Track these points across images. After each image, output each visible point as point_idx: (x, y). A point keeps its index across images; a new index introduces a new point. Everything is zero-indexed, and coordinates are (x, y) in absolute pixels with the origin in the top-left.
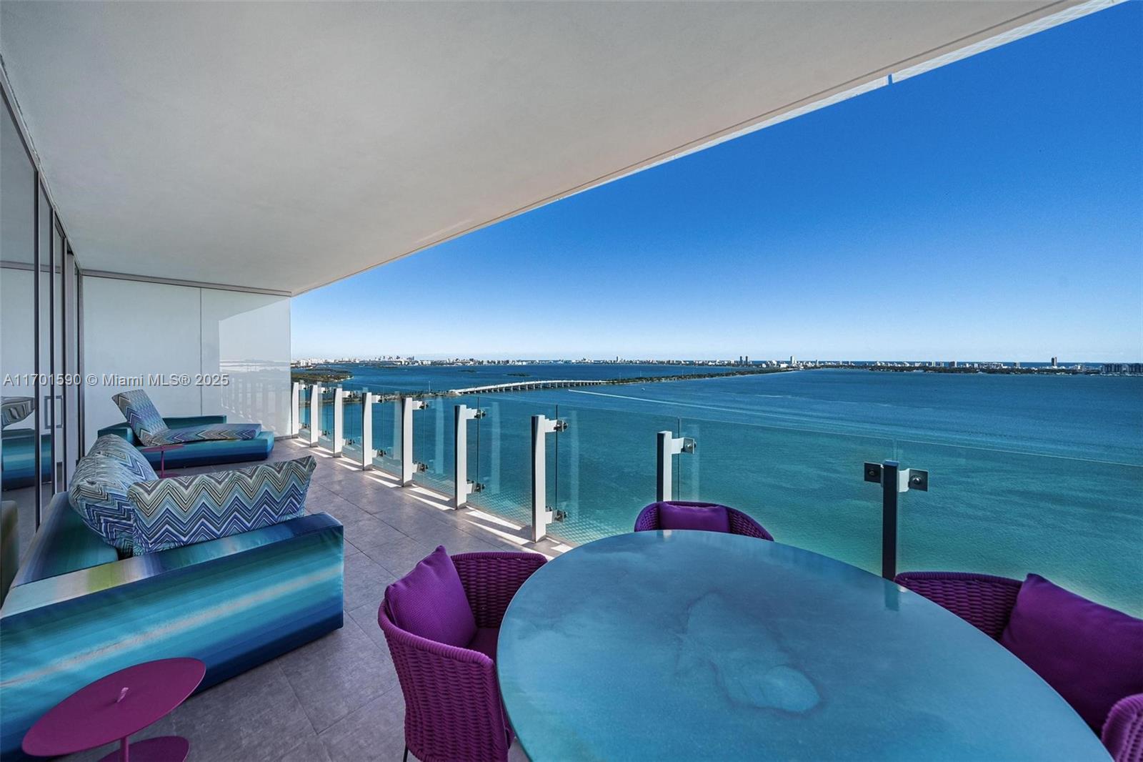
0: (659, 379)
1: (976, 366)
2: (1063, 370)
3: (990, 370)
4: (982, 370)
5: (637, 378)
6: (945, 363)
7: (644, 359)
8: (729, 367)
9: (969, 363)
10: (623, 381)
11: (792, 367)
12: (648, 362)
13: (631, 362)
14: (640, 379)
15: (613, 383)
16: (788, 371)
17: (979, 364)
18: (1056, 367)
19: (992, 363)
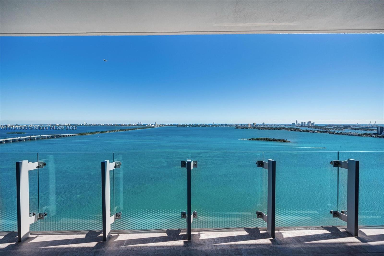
0: (106, 132)
1: (200, 125)
2: (215, 126)
3: (202, 126)
4: (201, 126)
5: (95, 132)
6: (194, 124)
7: (98, 124)
8: (135, 126)
9: (199, 124)
10: (87, 133)
11: (156, 126)
12: (100, 125)
13: (91, 125)
14: (97, 132)
15: (82, 135)
16: (154, 127)
17: (201, 124)
18: (214, 125)
19: (203, 124)
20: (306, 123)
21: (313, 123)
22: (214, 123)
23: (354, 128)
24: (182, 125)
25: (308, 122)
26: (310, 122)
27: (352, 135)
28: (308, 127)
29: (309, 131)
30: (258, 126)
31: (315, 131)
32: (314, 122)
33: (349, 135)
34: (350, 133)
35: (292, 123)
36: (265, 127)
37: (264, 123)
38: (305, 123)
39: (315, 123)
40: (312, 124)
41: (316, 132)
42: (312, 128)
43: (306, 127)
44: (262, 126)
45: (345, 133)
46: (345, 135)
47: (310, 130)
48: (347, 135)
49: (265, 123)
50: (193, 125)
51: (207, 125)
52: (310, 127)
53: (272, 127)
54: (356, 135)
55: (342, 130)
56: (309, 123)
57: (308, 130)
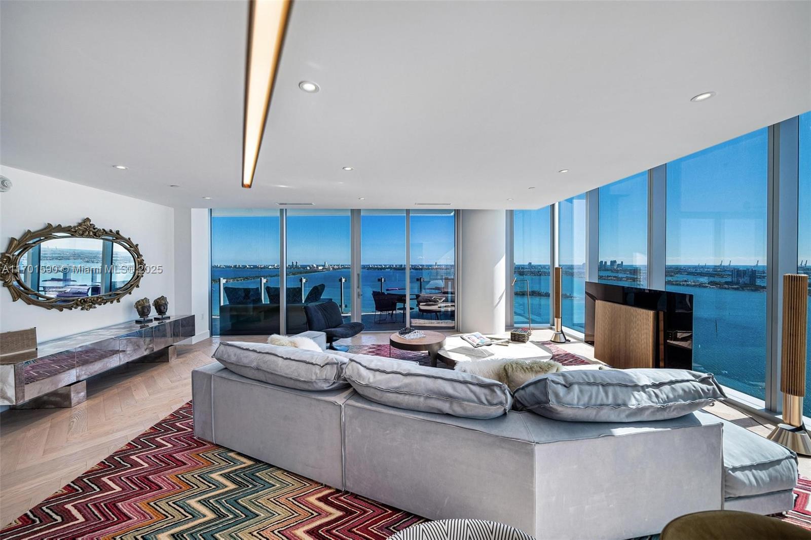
11: (326, 269)
20: (609, 263)
21: (620, 263)
22: (438, 264)
23: (693, 273)
24: (376, 267)
25: (611, 262)
26: (615, 262)
27: (688, 285)
28: (612, 271)
29: (612, 278)
30: (519, 268)
31: (624, 278)
32: (622, 262)
33: (683, 285)
34: (685, 281)
35: (582, 264)
36: (532, 270)
37: (530, 263)
38: (606, 262)
39: (624, 264)
40: (618, 264)
41: (624, 281)
42: (617, 273)
43: (608, 270)
44: (527, 269)
45: (677, 281)
46: (677, 285)
47: (614, 277)
48: (680, 285)
49: (532, 264)
50: (398, 266)
51: (425, 267)
52: (615, 270)
53: (546, 270)
54: (694, 286)
55: (671, 276)
56: (613, 262)
57: (610, 277)
